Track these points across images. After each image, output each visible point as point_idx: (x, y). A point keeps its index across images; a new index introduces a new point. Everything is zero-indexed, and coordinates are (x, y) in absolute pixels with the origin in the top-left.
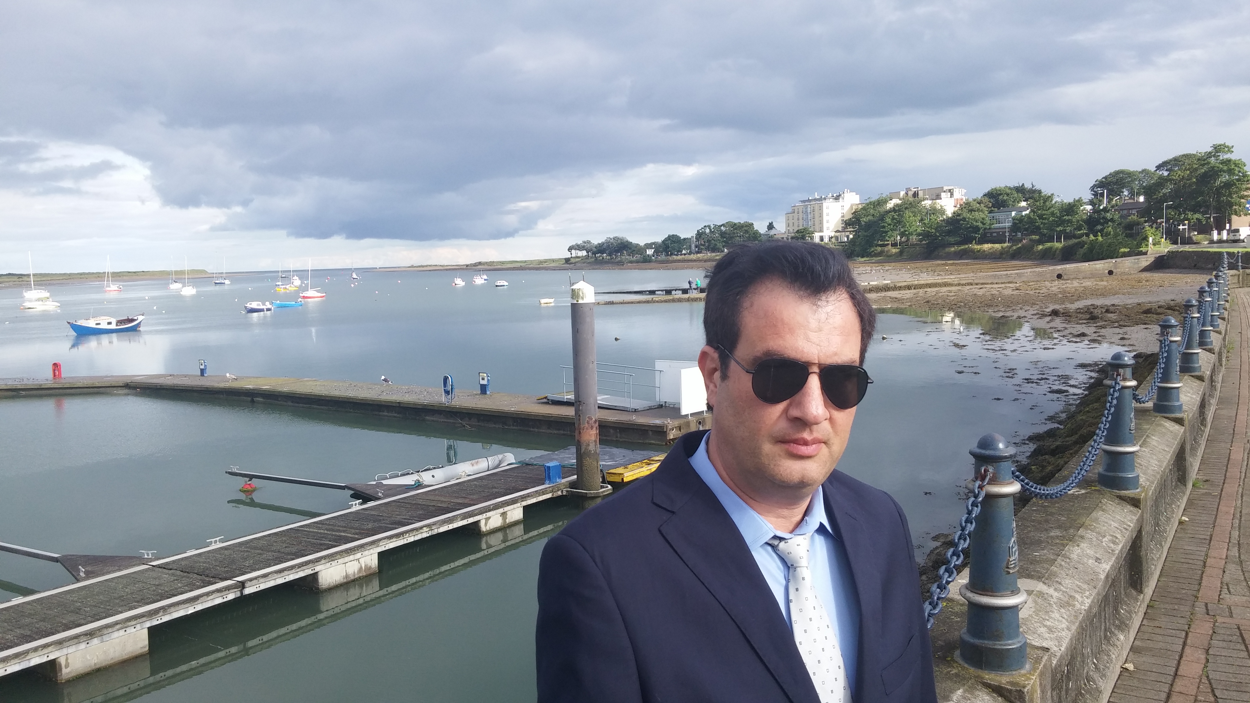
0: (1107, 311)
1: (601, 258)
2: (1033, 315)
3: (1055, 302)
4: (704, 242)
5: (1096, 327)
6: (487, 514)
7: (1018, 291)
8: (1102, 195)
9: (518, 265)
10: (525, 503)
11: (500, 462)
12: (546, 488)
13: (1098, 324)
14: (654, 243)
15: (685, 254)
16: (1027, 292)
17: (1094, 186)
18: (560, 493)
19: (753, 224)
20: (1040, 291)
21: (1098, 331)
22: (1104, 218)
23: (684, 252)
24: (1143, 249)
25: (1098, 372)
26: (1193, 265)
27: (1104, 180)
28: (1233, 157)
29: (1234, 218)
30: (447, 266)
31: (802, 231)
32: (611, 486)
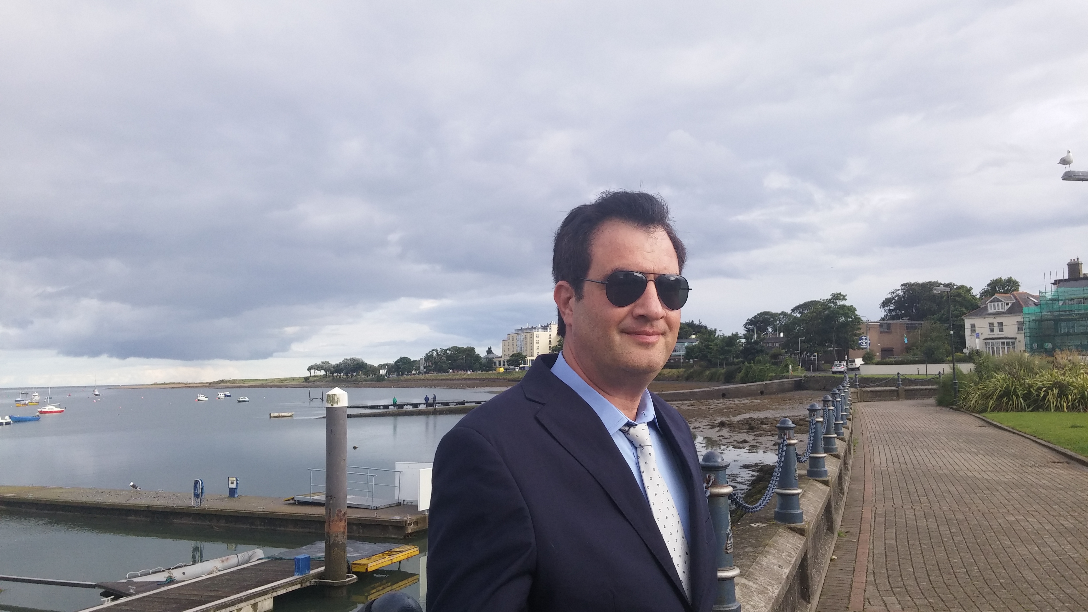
0: (762, 423)
1: (338, 377)
2: (705, 426)
3: (722, 415)
4: (432, 364)
5: (754, 435)
6: (239, 605)
7: (692, 407)
8: (753, 330)
9: (260, 383)
10: (275, 594)
11: (250, 558)
12: (296, 579)
13: (756, 433)
14: (386, 365)
15: (414, 374)
16: (700, 407)
17: (747, 323)
18: (308, 584)
19: (474, 349)
20: (709, 407)
21: (756, 438)
22: (755, 349)
23: (413, 372)
24: (786, 374)
25: (758, 471)
26: (823, 387)
27: (753, 319)
28: (847, 303)
29: (851, 351)
30: (190, 383)
31: (516, 355)
32: (356, 575)
